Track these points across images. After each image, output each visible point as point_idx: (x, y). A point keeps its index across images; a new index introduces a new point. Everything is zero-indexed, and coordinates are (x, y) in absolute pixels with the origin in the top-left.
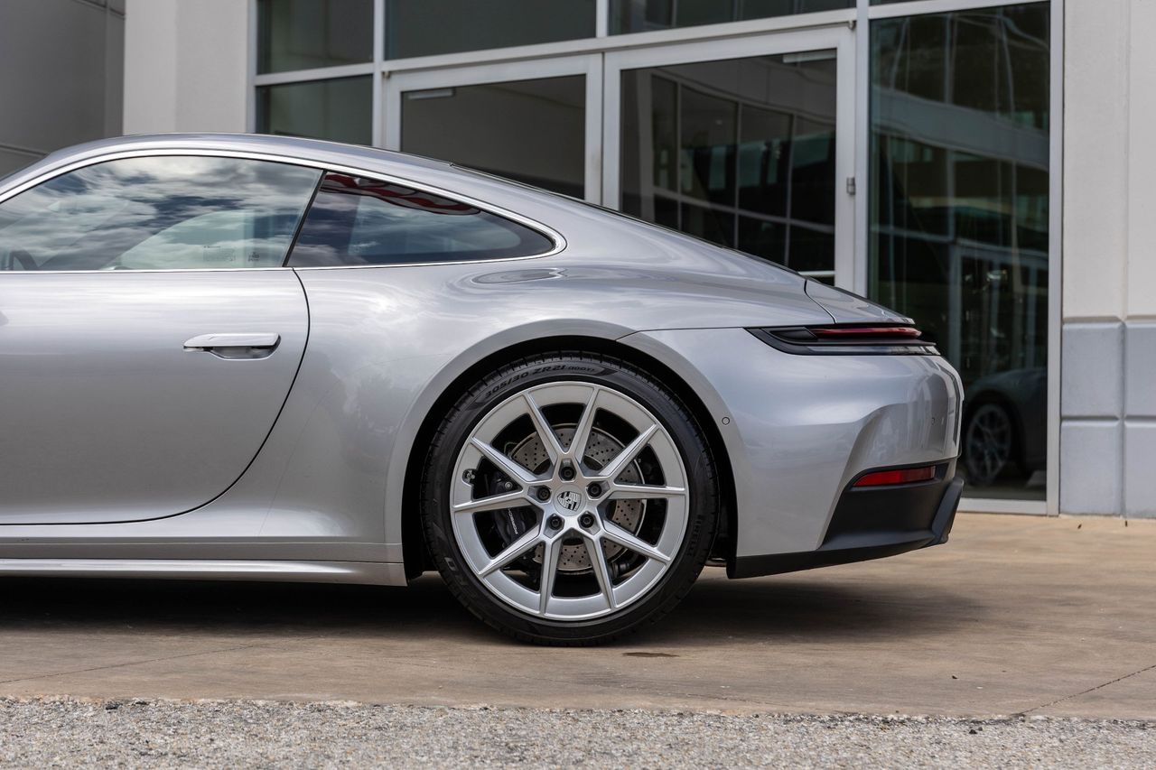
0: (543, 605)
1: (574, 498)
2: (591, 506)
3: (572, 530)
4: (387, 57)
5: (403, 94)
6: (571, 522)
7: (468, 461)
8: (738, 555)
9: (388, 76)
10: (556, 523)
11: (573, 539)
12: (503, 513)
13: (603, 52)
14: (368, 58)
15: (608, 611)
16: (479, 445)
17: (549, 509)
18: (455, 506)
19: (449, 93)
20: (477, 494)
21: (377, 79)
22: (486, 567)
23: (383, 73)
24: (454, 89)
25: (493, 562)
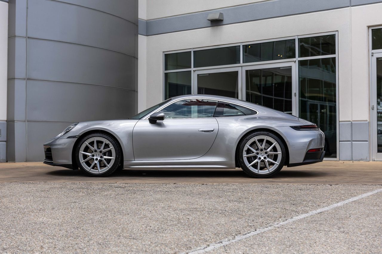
0: (258, 172)
1: (263, 154)
2: (266, 156)
3: (263, 159)
4: (194, 67)
5: (198, 75)
6: (262, 158)
7: (245, 148)
8: (290, 163)
9: (194, 71)
10: (260, 158)
11: (263, 161)
12: (251, 157)
13: (242, 66)
14: (190, 67)
15: (269, 172)
16: (247, 146)
17: (259, 156)
18: (244, 156)
19: (208, 75)
20: (247, 154)
21: (192, 72)
22: (249, 165)
23: (193, 70)
24: (209, 74)
25: (250, 165)
